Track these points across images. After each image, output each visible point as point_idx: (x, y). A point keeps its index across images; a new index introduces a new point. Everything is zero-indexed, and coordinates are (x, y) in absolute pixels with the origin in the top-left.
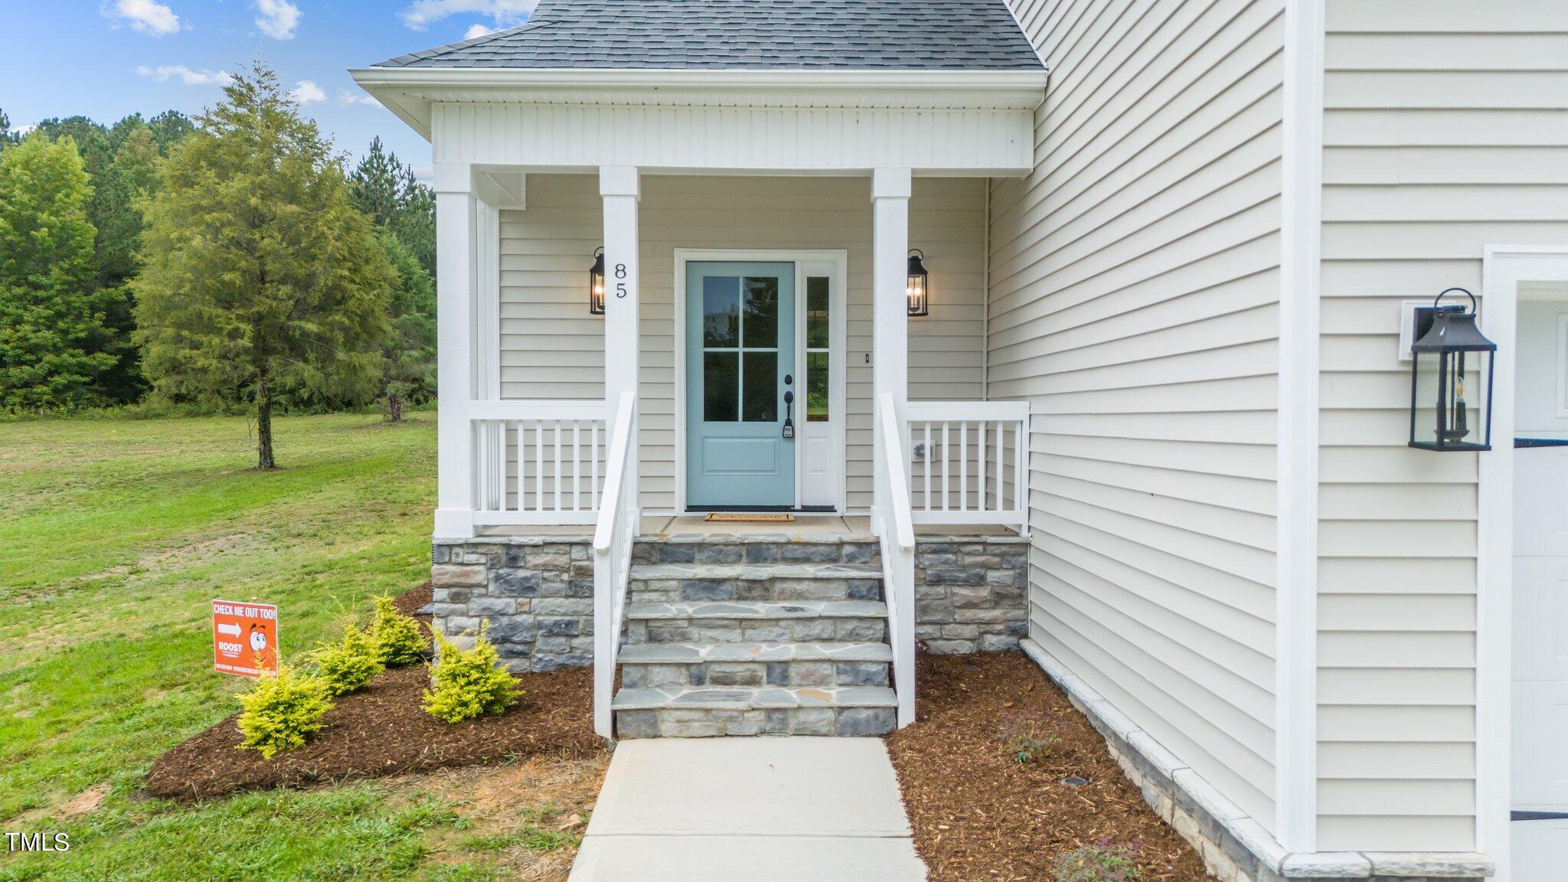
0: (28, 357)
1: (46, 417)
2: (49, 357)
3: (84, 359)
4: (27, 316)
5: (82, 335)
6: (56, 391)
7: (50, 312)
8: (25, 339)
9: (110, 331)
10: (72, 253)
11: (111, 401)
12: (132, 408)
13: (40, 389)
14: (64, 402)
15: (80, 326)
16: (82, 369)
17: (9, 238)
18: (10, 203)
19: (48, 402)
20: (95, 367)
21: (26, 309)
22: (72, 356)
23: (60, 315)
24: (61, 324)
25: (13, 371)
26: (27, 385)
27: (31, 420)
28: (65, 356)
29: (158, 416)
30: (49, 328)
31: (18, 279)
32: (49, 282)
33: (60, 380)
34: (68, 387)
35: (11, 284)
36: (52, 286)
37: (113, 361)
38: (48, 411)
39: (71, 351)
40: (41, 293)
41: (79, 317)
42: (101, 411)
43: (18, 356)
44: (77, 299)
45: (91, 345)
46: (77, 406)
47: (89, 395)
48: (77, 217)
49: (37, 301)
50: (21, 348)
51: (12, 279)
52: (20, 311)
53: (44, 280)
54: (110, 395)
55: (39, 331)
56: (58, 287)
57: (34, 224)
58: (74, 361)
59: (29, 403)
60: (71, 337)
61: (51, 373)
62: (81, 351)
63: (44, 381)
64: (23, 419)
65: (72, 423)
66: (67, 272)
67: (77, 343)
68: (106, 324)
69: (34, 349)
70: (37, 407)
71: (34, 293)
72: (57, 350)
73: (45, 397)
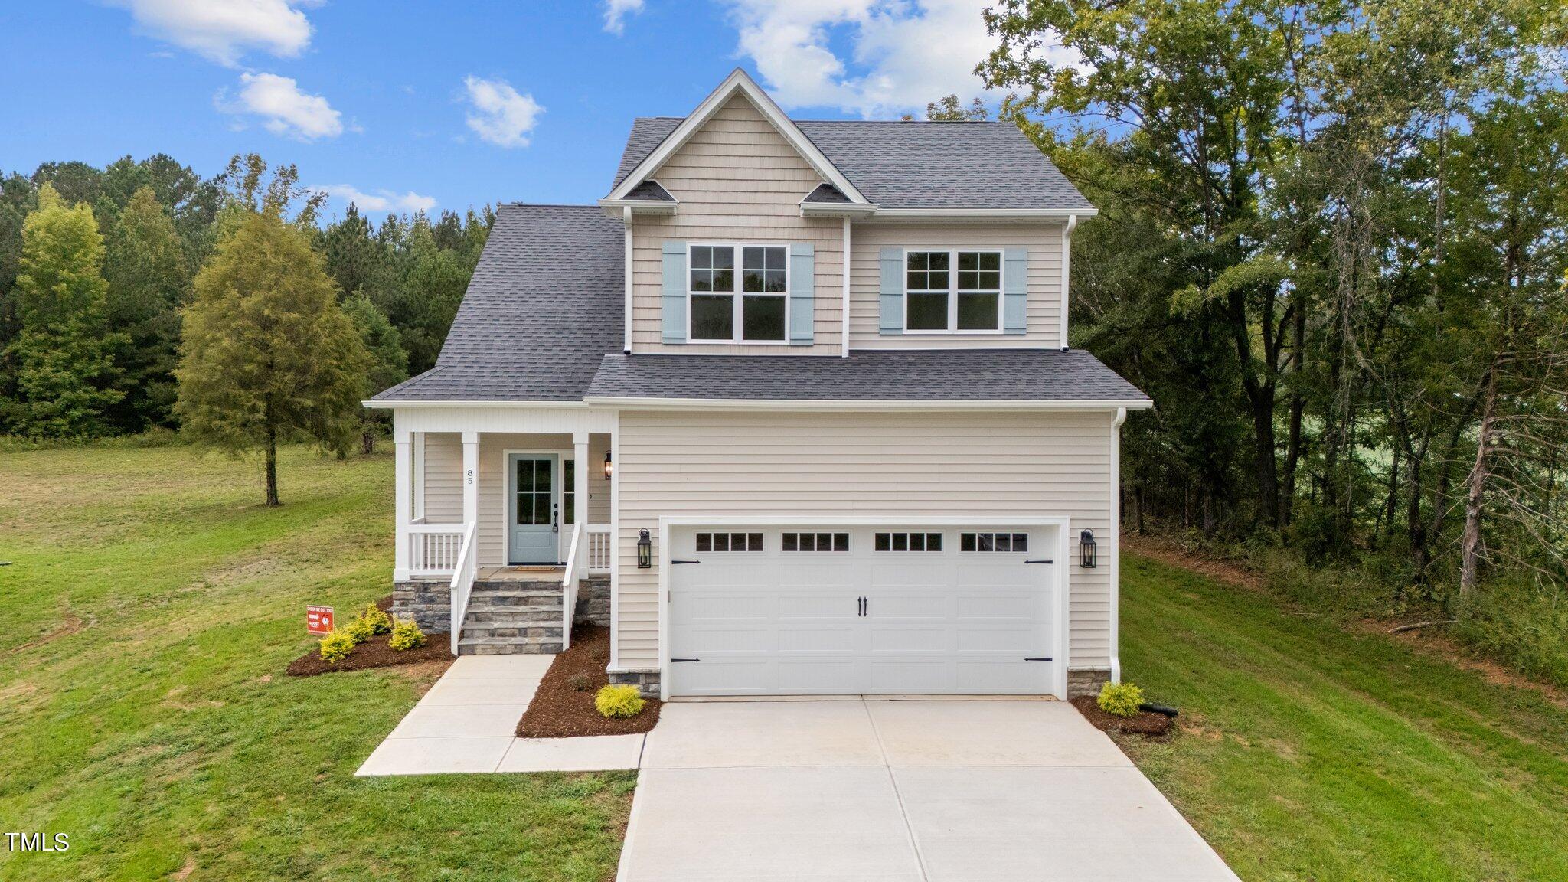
0: (48, 394)
1: (64, 445)
2: (67, 394)
3: (96, 395)
4: (47, 359)
5: (95, 374)
6: (72, 423)
7: (67, 355)
8: (46, 378)
9: (119, 370)
10: (87, 303)
11: (120, 430)
12: (139, 437)
13: (58, 421)
14: (79, 432)
15: (94, 367)
16: (94, 403)
17: (34, 291)
18: (38, 263)
19: (65, 432)
20: (106, 401)
21: (46, 352)
22: (85, 392)
23: (75, 357)
24: (77, 366)
25: (36, 406)
26: (47, 417)
27: (51, 448)
28: (80, 392)
29: (161, 444)
30: (66, 368)
31: (39, 327)
32: (67, 329)
33: (75, 413)
34: (82, 419)
35: (33, 331)
36: (69, 333)
37: (121, 396)
38: (66, 441)
39: (85, 388)
40: (60, 339)
41: (92, 358)
42: (111, 439)
43: (39, 393)
44: (92, 344)
45: (102, 382)
46: (90, 435)
47: (100, 426)
48: (92, 273)
49: (56, 346)
50: (42, 386)
51: (34, 326)
52: (41, 355)
53: (62, 328)
54: (117, 424)
55: (58, 371)
56: (74, 333)
57: (54, 279)
58: (88, 397)
59: (49, 433)
60: (85, 376)
61: (68, 407)
62: (94, 388)
63: (62, 414)
64: (45, 448)
65: (89, 451)
66: (82, 320)
67: (91, 381)
68: (116, 365)
69: (52, 387)
70: (56, 437)
71: (53, 339)
72: (72, 387)
73: (63, 428)
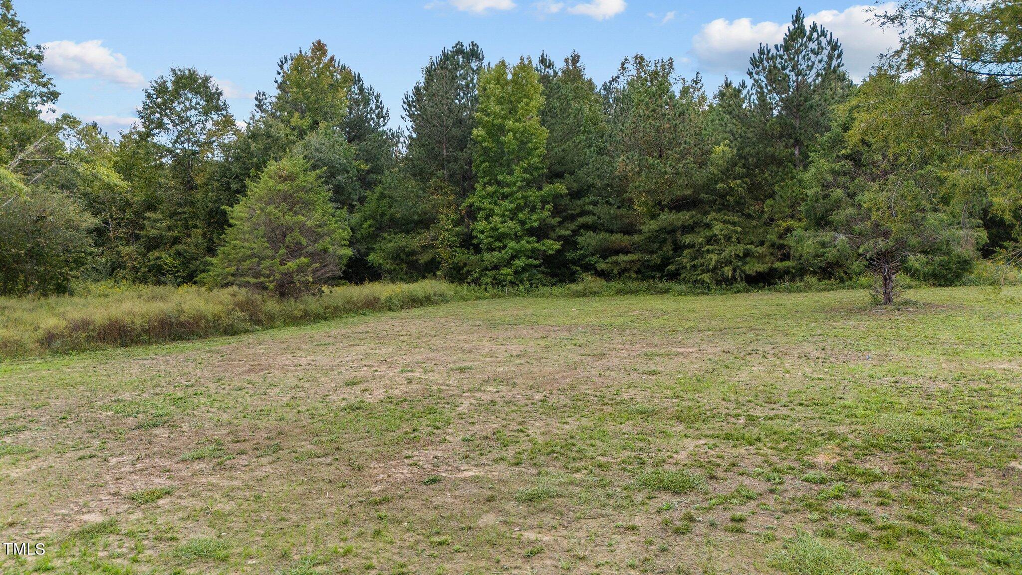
0: (498, 244)
1: (510, 294)
2: (512, 244)
3: (536, 245)
4: (497, 210)
5: (536, 224)
6: (516, 273)
7: (513, 206)
8: (495, 229)
9: (555, 221)
10: (530, 153)
11: (554, 281)
12: (573, 287)
13: (505, 271)
14: (522, 282)
15: (535, 217)
16: (534, 254)
17: (485, 144)
18: (488, 115)
19: (511, 282)
20: (545, 251)
21: (496, 204)
22: (528, 242)
23: (519, 209)
24: (521, 216)
25: (487, 256)
26: (496, 267)
27: (499, 297)
28: (523, 242)
29: (594, 294)
30: (512, 219)
31: (490, 180)
32: (513, 180)
33: (519, 263)
34: (524, 269)
35: (485, 184)
36: (515, 184)
37: (557, 246)
38: (511, 289)
39: (527, 238)
40: (506, 190)
41: (533, 210)
42: (549, 289)
43: (490, 243)
44: (533, 194)
45: (540, 233)
46: (531, 284)
47: (539, 276)
48: (534, 122)
49: (505, 197)
50: (492, 237)
51: (486, 179)
52: (492, 206)
53: (509, 179)
54: (553, 275)
55: (505, 222)
56: (519, 184)
57: (502, 129)
58: (529, 247)
59: (498, 283)
60: (527, 226)
61: (513, 257)
62: (534, 239)
63: (508, 264)
64: (494, 296)
65: (531, 300)
66: (526, 171)
67: (531, 232)
68: (553, 215)
69: (501, 237)
70: (503, 286)
71: (502, 191)
72: (517, 238)
73: (509, 278)
